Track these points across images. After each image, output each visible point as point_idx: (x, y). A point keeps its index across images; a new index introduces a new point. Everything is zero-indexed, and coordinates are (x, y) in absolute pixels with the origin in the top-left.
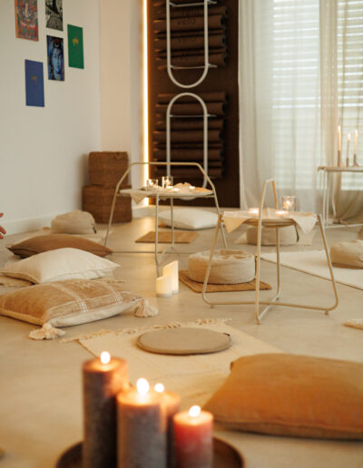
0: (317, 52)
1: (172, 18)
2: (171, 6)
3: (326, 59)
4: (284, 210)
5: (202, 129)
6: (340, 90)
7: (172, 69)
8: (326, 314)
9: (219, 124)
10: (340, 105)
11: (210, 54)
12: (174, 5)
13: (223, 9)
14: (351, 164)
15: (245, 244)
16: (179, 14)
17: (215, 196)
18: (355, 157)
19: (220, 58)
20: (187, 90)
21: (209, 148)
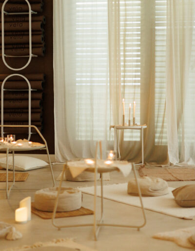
0: (106, 48)
1: (5, 22)
2: (4, 14)
3: (113, 54)
4: (110, 160)
5: (28, 99)
6: (122, 74)
7: (5, 57)
8: (138, 230)
9: (40, 95)
10: (122, 84)
11: (32, 48)
12: (7, 13)
13: (42, 18)
14: (132, 123)
15: (64, 181)
16: (11, 19)
17: (47, 149)
18: (134, 119)
19: (40, 50)
20: (16, 72)
21: (32, 113)
